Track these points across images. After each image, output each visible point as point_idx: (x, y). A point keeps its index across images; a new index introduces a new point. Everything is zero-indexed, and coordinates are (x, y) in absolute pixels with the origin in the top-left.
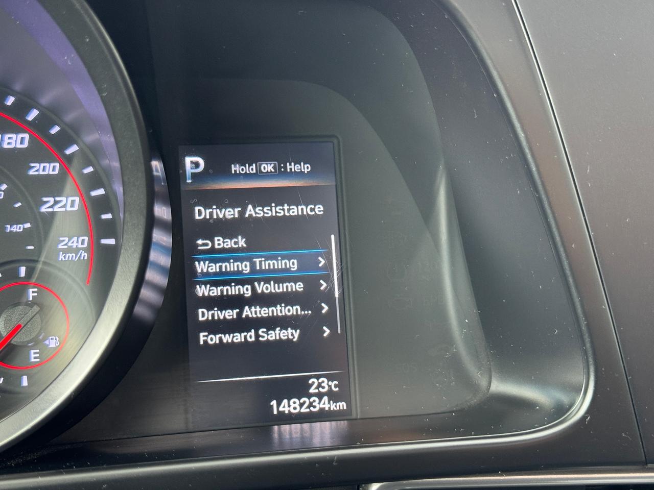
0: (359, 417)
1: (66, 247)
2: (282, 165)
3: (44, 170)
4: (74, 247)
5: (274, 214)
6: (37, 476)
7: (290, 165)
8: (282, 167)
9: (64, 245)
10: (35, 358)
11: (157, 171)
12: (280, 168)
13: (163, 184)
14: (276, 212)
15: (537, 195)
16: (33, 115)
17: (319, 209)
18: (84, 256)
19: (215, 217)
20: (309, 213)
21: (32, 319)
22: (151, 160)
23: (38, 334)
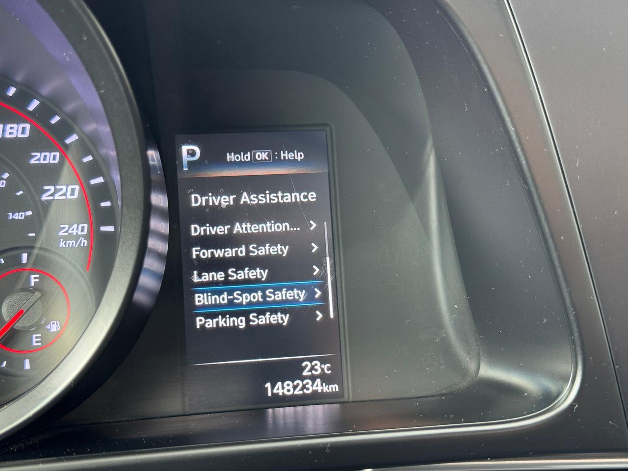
0: (350, 400)
1: (66, 234)
2: (276, 153)
3: (45, 159)
4: (75, 234)
5: (268, 202)
6: (38, 463)
7: (284, 153)
8: (276, 155)
9: (64, 232)
10: (37, 342)
11: (153, 160)
12: (274, 156)
13: (159, 172)
14: (270, 199)
15: (527, 188)
16: (34, 105)
17: (312, 196)
18: (84, 243)
19: (211, 204)
20: (303, 200)
21: (33, 304)
22: (146, 150)
23: (39, 319)
